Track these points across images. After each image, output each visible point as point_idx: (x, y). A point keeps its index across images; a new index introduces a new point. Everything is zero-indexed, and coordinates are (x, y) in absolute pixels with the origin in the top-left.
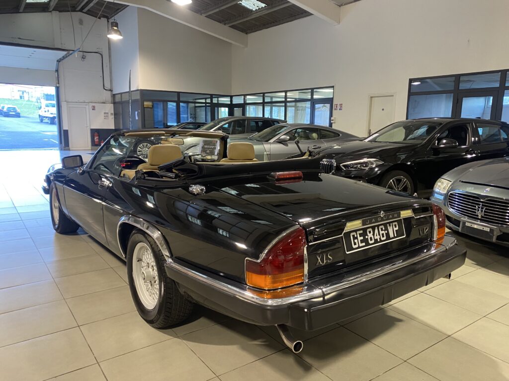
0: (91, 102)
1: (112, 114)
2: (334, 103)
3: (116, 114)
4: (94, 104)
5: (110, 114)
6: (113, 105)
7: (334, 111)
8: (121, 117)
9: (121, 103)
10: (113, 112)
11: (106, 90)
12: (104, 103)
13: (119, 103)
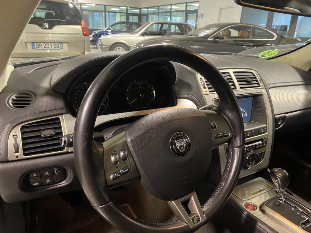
2: (199, 13)
7: (199, 19)
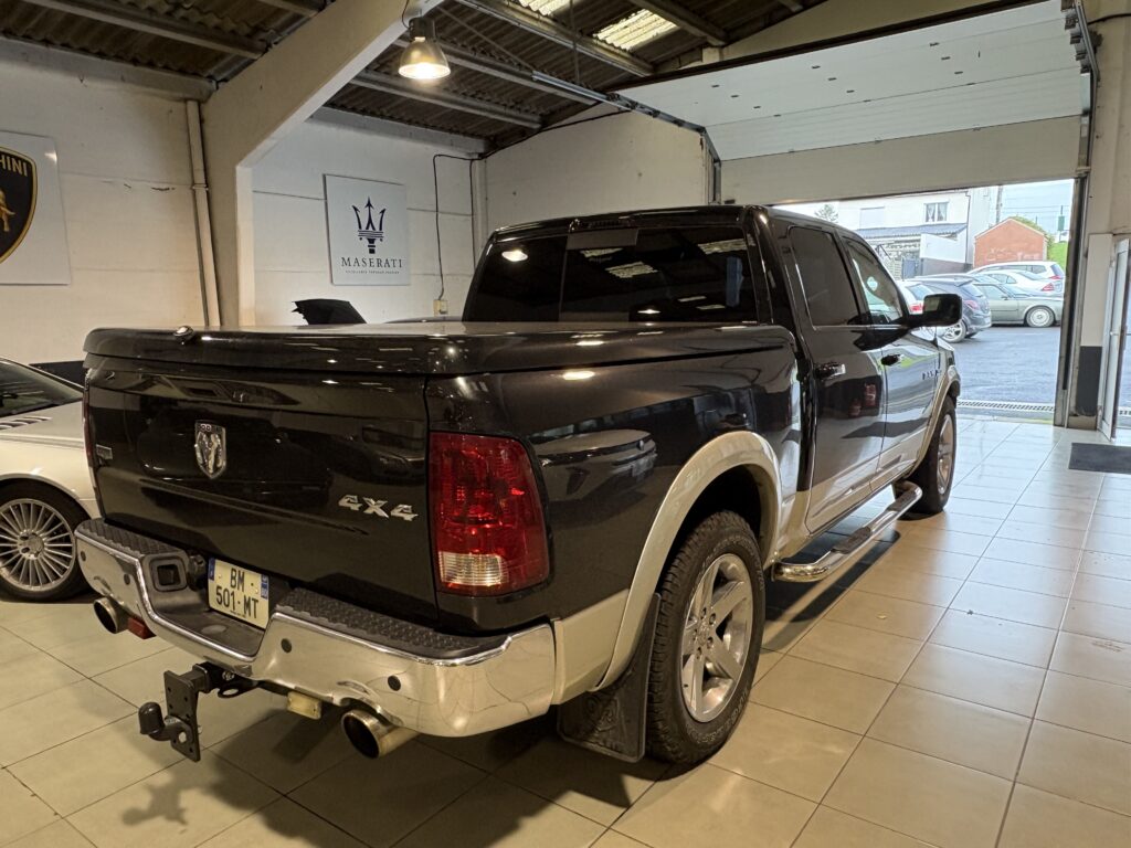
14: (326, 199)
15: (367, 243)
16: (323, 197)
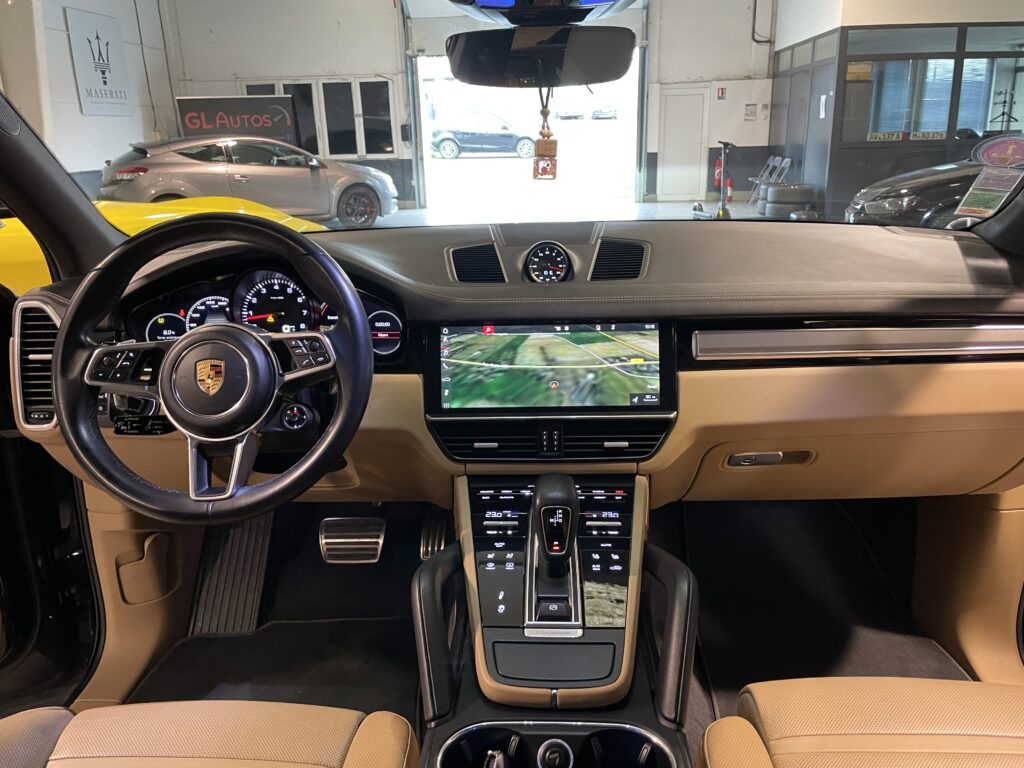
0: (719, 79)
1: (765, 106)
3: (775, 106)
4: (722, 84)
5: (760, 107)
6: (771, 80)
8: (786, 112)
9: (792, 73)
10: (768, 100)
11: (757, 42)
12: (749, 78)
13: (786, 74)
14: (68, 29)
15: (101, 76)
16: (64, 29)
